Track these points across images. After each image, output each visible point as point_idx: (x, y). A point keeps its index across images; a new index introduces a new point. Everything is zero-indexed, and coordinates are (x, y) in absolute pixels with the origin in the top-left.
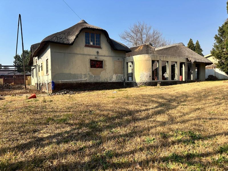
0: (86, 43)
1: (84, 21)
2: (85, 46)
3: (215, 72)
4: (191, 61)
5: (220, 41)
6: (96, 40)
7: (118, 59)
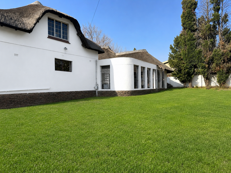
0: (49, 33)
1: (40, 3)
2: (48, 37)
3: (170, 80)
4: (162, 68)
5: (175, 52)
6: (63, 32)
7: (90, 61)
